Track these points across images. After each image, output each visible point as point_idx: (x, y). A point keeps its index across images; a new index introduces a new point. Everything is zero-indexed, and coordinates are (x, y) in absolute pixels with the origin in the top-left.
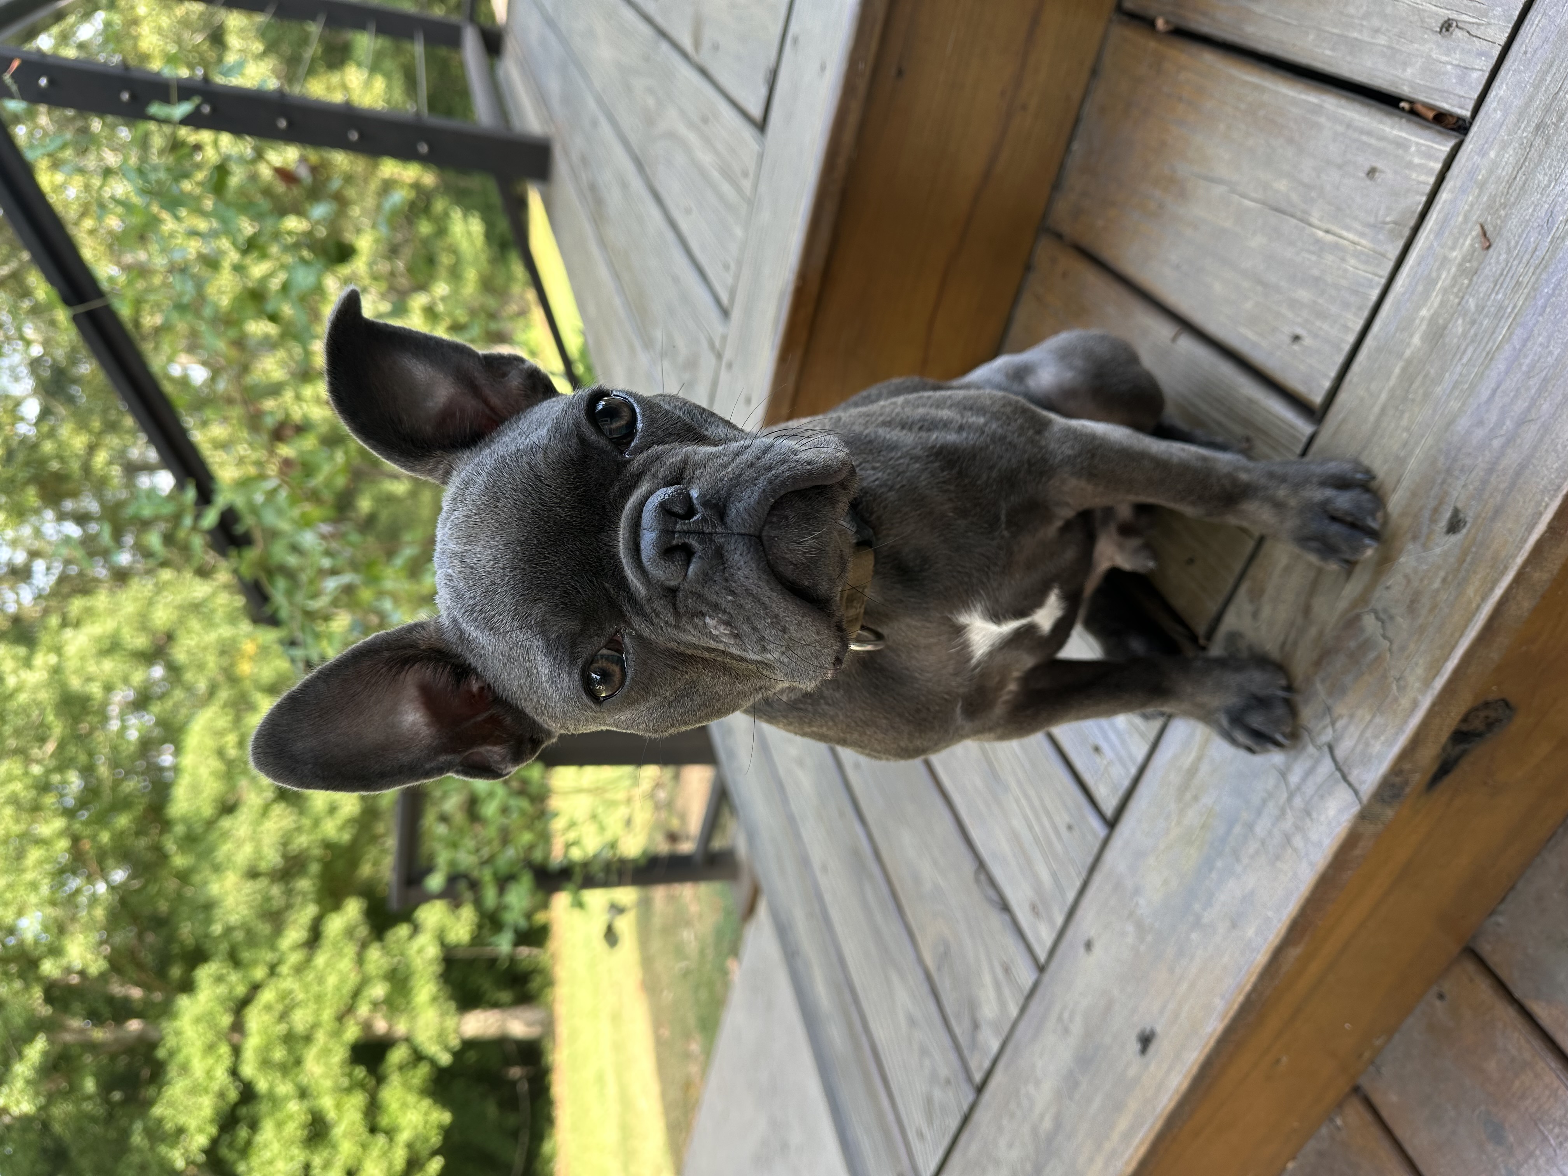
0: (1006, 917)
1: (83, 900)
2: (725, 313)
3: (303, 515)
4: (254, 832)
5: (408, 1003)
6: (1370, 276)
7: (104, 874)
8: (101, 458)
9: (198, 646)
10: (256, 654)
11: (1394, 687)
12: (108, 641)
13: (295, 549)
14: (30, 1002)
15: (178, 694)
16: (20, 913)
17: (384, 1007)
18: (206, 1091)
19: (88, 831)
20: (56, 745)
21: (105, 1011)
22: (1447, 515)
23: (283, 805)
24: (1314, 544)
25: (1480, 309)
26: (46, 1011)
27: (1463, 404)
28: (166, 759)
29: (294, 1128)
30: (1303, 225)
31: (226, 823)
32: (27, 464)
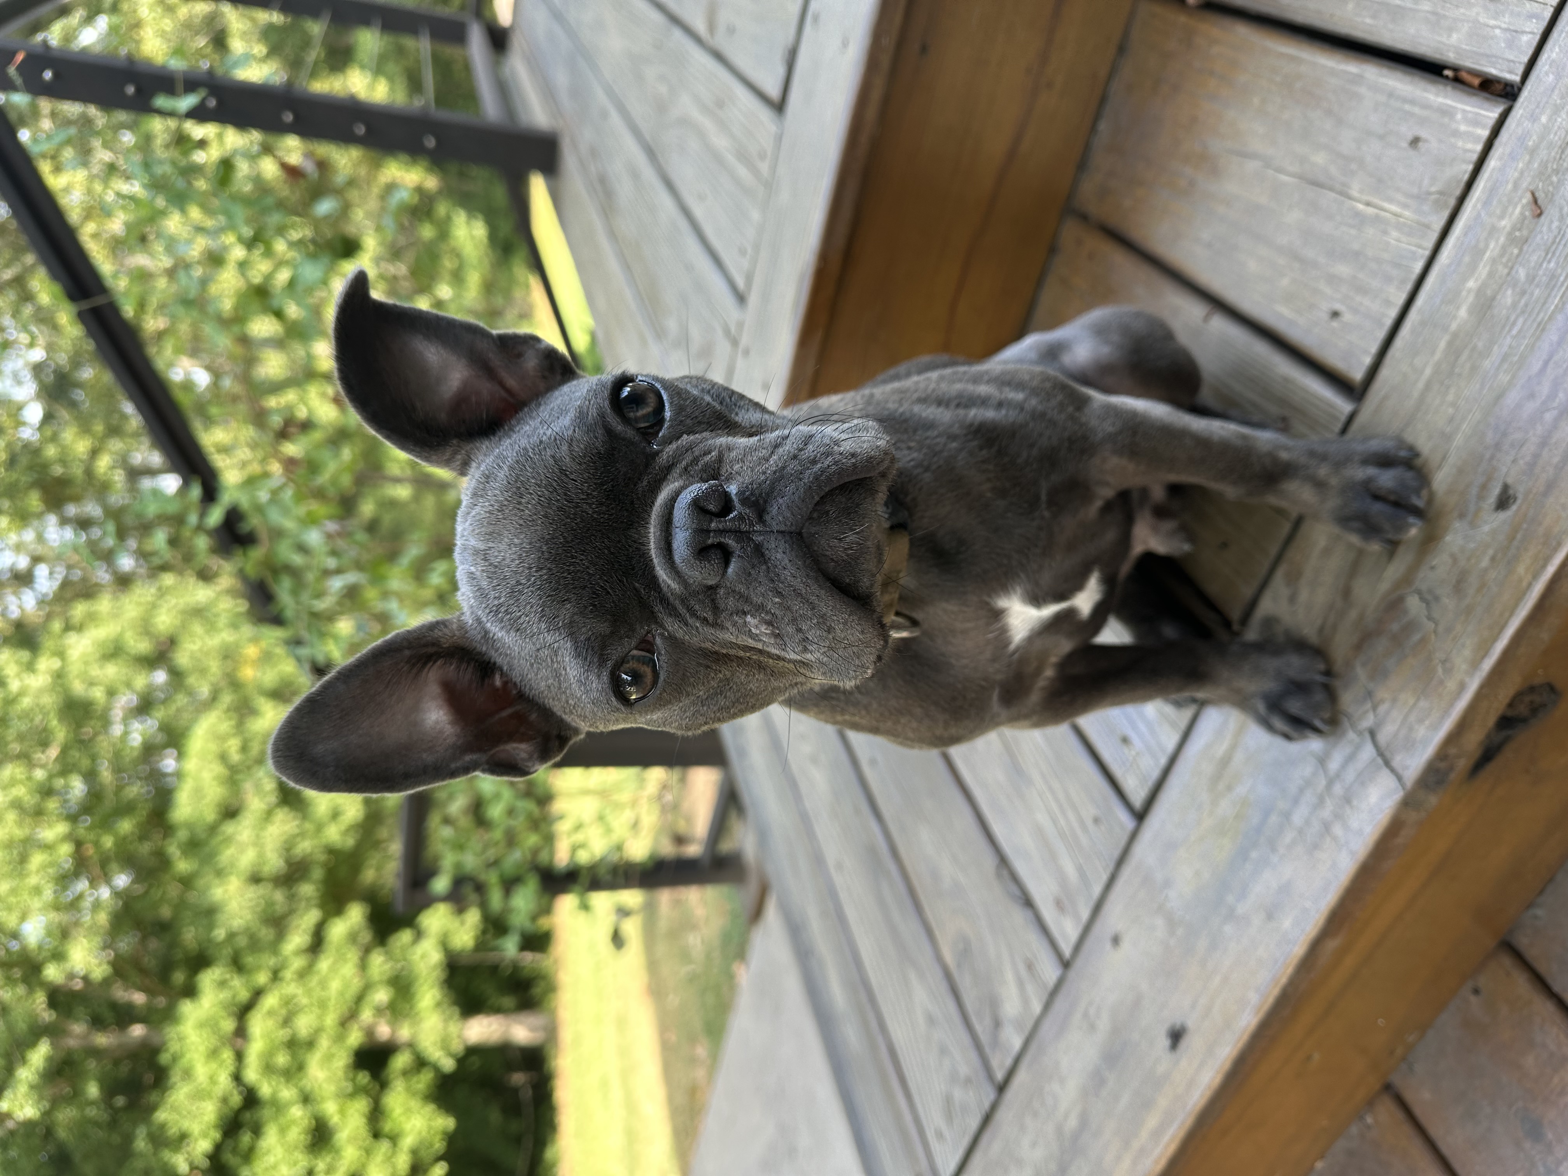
0: (1029, 914)
1: (87, 903)
2: (741, 298)
3: (309, 514)
4: (258, 836)
5: (411, 1008)
6: (1414, 248)
7: (108, 881)
8: (103, 463)
9: (201, 650)
10: (259, 659)
11: (1440, 670)
12: (112, 646)
13: (302, 548)
14: (34, 1006)
15: (181, 700)
16: (23, 917)
17: (388, 1012)
18: (210, 1097)
19: (92, 836)
20: (59, 750)
21: (108, 1015)
22: (1496, 491)
23: (286, 809)
24: (1356, 524)
25: (1531, 279)
26: (47, 1016)
27: (1513, 377)
28: (169, 764)
29: (297, 1134)
30: (1343, 198)
31: (229, 828)
32: (31, 468)
